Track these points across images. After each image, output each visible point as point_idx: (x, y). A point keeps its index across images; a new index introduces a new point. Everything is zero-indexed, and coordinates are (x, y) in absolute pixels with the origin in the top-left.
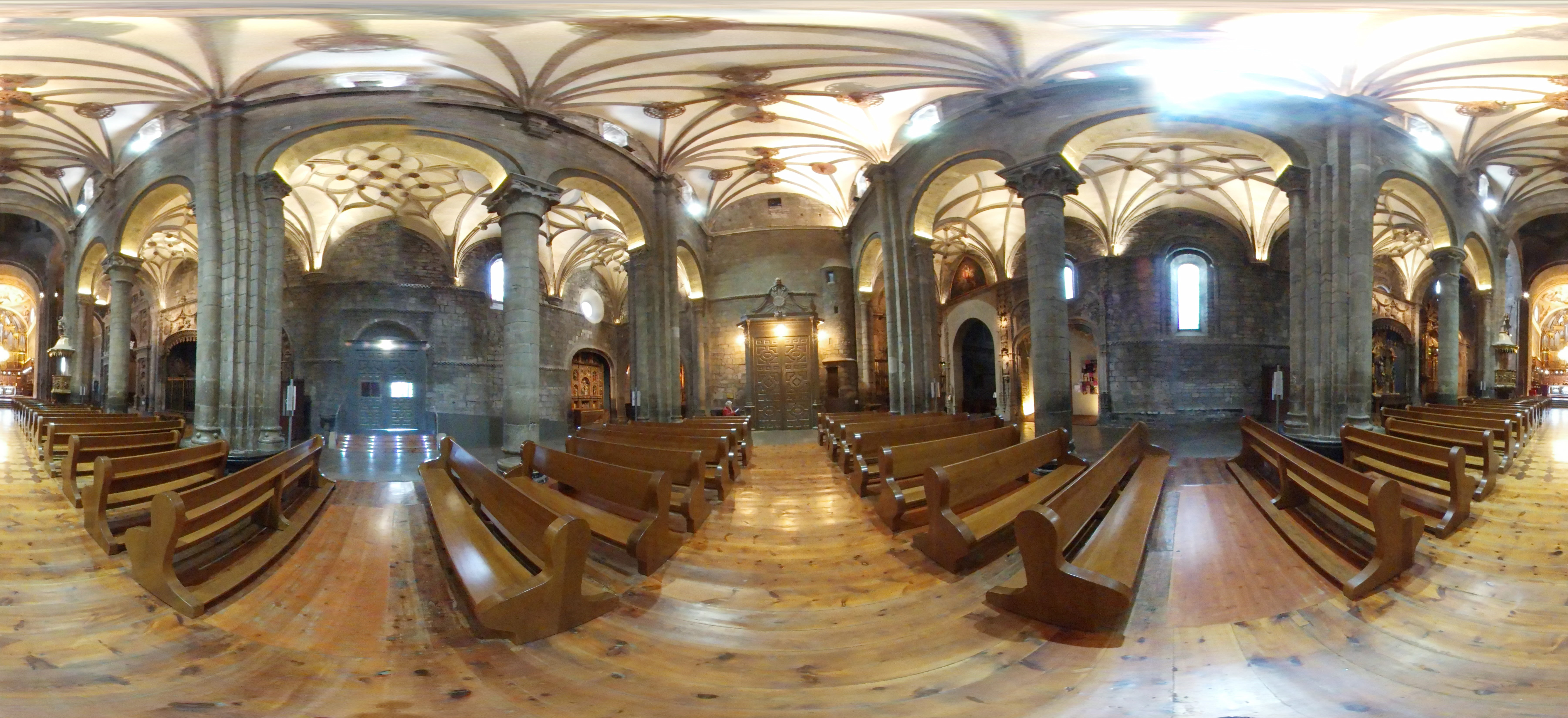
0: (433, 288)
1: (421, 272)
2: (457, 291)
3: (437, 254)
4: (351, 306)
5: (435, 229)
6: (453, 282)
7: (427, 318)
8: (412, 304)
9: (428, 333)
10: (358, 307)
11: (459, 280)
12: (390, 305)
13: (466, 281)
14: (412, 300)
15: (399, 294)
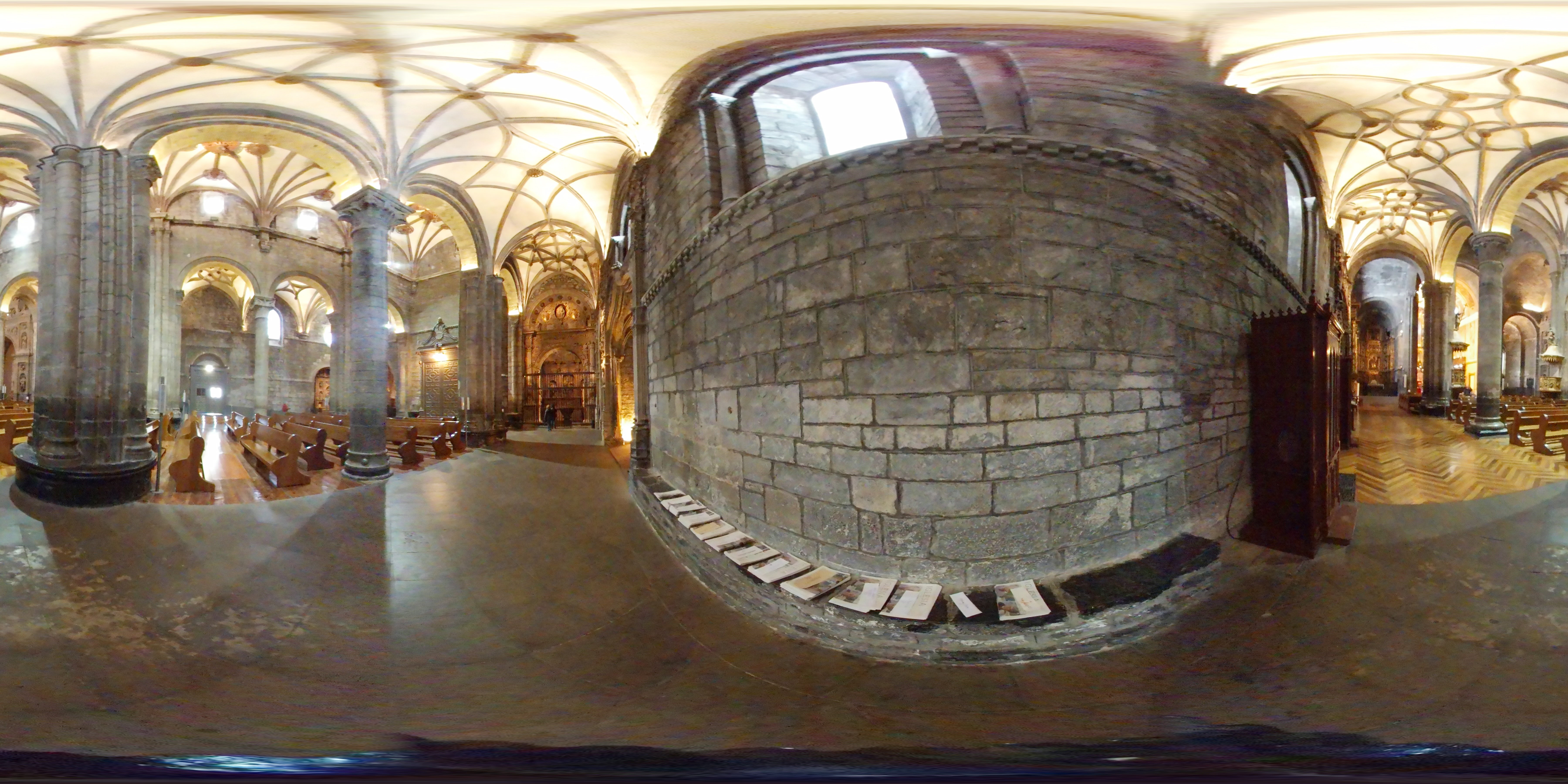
0: (232, 333)
1: (227, 322)
2: (243, 335)
3: (234, 309)
4: (190, 344)
5: (235, 293)
6: (241, 328)
7: (227, 351)
8: (222, 344)
9: (228, 360)
10: (195, 345)
11: (245, 328)
12: (210, 344)
13: (248, 327)
14: (222, 341)
15: (216, 336)
